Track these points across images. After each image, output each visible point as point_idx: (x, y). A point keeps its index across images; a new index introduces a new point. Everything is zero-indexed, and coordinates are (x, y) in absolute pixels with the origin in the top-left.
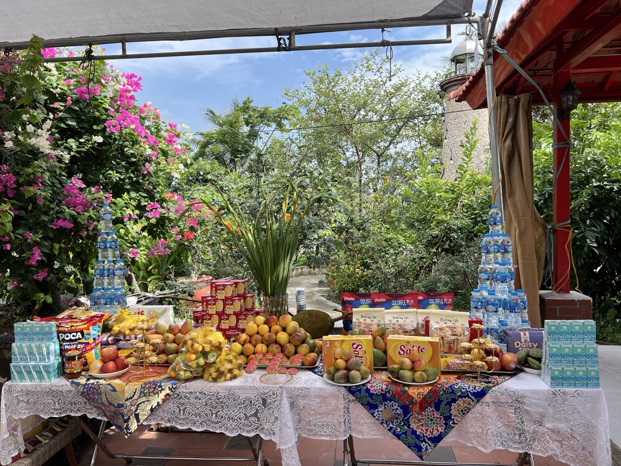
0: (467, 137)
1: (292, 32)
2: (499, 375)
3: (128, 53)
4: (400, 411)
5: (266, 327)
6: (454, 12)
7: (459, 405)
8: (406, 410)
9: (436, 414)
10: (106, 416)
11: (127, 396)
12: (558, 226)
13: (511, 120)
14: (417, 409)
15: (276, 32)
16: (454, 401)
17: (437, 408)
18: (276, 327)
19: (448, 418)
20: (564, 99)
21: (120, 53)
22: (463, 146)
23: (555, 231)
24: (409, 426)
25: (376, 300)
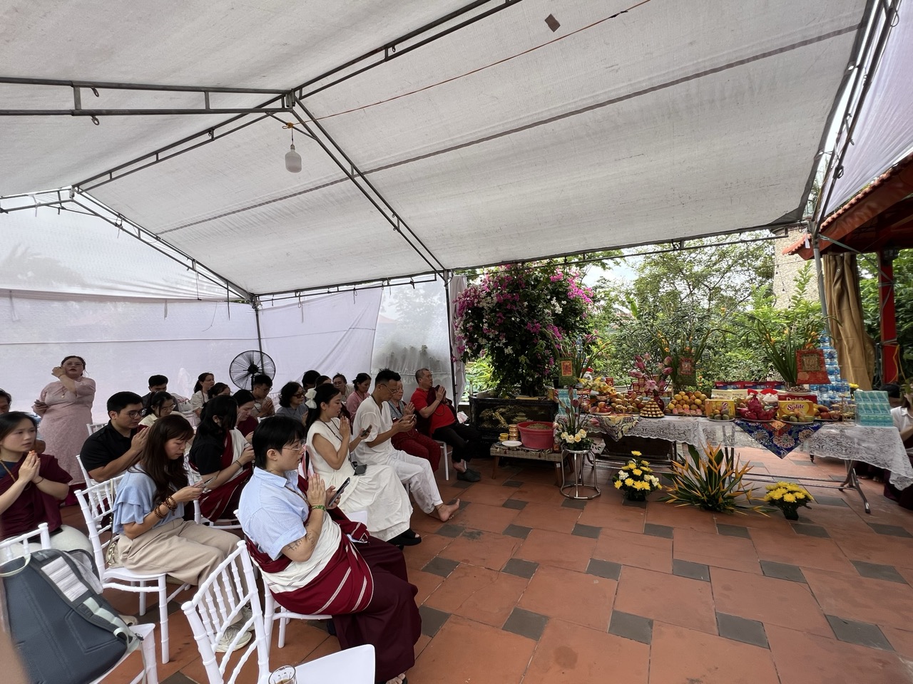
0: (801, 273)
1: (681, 241)
2: (829, 421)
4: (767, 434)
5: (687, 397)
7: (803, 433)
8: (771, 434)
9: (789, 437)
10: (606, 431)
11: (616, 422)
12: (887, 343)
13: (839, 270)
14: (778, 434)
16: (801, 431)
17: (790, 434)
19: (797, 439)
20: (885, 252)
22: (796, 280)
23: (883, 347)
24: (772, 442)
25: (746, 385)
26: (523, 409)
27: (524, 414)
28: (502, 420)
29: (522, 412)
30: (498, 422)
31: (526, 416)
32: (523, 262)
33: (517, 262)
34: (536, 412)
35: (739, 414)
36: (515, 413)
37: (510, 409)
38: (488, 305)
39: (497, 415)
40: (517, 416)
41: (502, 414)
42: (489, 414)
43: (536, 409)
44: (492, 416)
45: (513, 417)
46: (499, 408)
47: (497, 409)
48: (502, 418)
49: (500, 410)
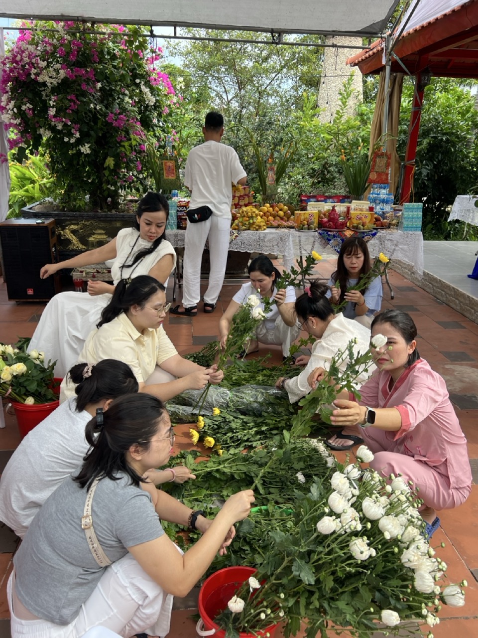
0: (345, 86)
1: (281, 32)
3: (178, 35)
5: (271, 209)
6: (374, 31)
12: (408, 163)
15: (272, 31)
18: (277, 209)
20: (423, 78)
21: (173, 35)
23: (405, 166)
25: (319, 199)
27: (103, 232)
28: (74, 239)
29: (101, 228)
30: (69, 242)
31: (106, 234)
32: (94, 21)
33: (84, 21)
35: (321, 225)
36: (91, 230)
37: (85, 226)
38: (52, 81)
39: (67, 233)
40: (94, 234)
41: (74, 232)
44: (60, 236)
45: (90, 235)
46: (70, 225)
47: (67, 226)
48: (74, 237)
49: (71, 227)
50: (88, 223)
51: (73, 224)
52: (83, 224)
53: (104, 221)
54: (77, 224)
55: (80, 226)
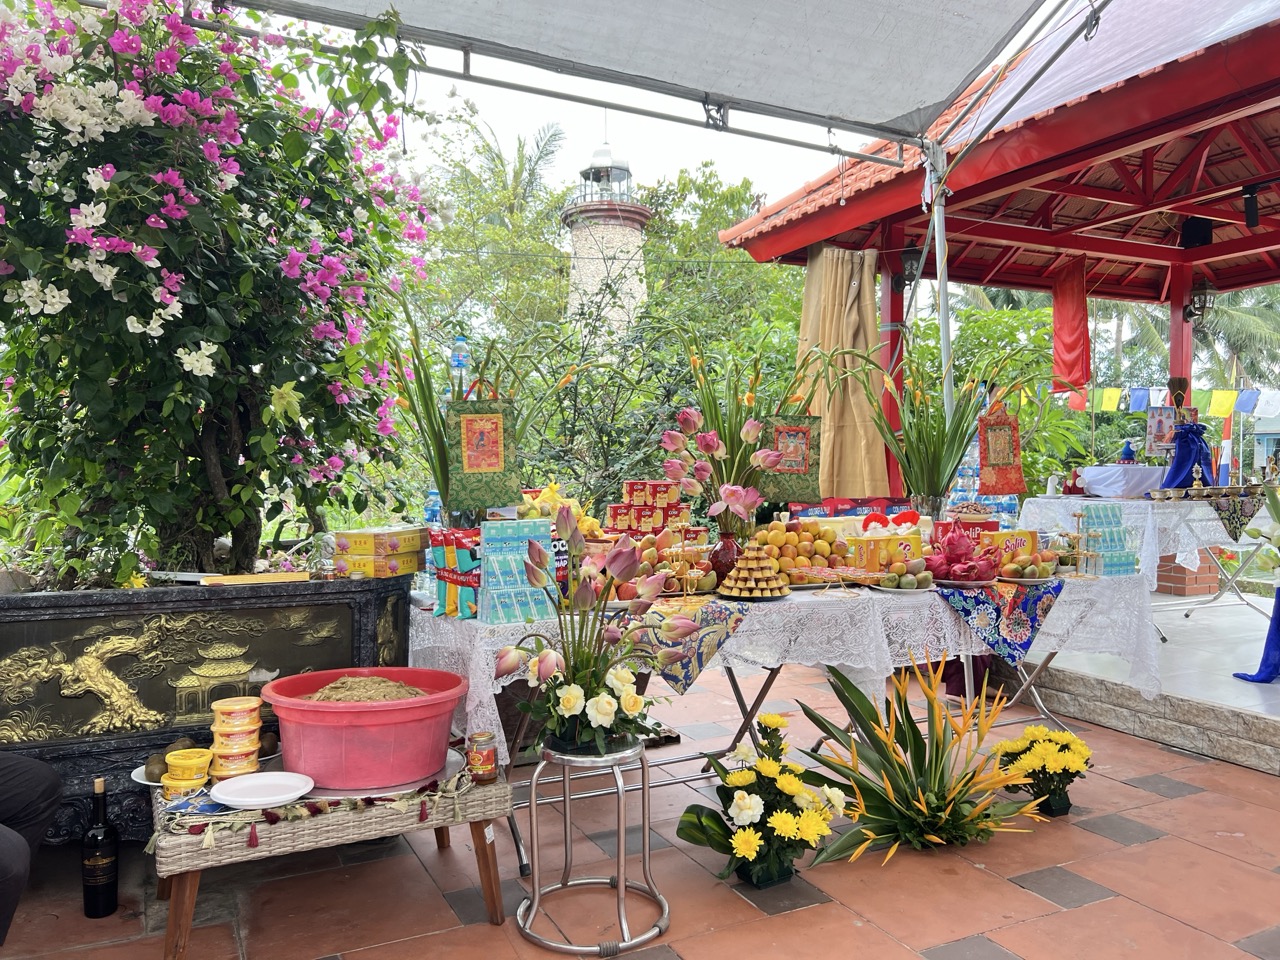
1: (723, 104)
3: (473, 72)
7: (1042, 604)
9: (1023, 616)
13: (855, 284)
14: (1007, 611)
15: (706, 100)
16: (1040, 599)
17: (1025, 608)
21: (460, 70)
26: (234, 625)
27: (238, 651)
28: (117, 691)
29: (226, 639)
30: (93, 701)
31: (246, 658)
34: (297, 633)
35: (937, 572)
36: (191, 647)
37: (165, 635)
39: (89, 671)
40: (200, 661)
41: (117, 664)
42: (42, 670)
43: (296, 620)
44: (54, 683)
45: (182, 669)
46: (105, 636)
47: (91, 640)
48: (119, 683)
49: (108, 646)
50: (180, 624)
51: (119, 632)
52: (160, 628)
53: (244, 613)
54: (136, 632)
55: (145, 638)
